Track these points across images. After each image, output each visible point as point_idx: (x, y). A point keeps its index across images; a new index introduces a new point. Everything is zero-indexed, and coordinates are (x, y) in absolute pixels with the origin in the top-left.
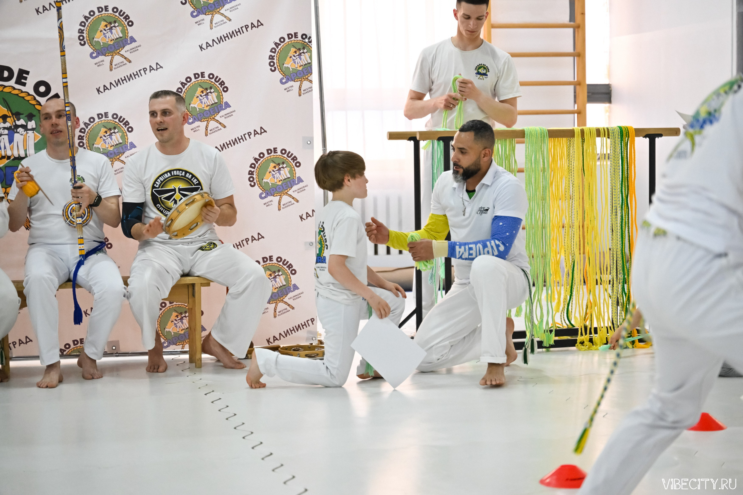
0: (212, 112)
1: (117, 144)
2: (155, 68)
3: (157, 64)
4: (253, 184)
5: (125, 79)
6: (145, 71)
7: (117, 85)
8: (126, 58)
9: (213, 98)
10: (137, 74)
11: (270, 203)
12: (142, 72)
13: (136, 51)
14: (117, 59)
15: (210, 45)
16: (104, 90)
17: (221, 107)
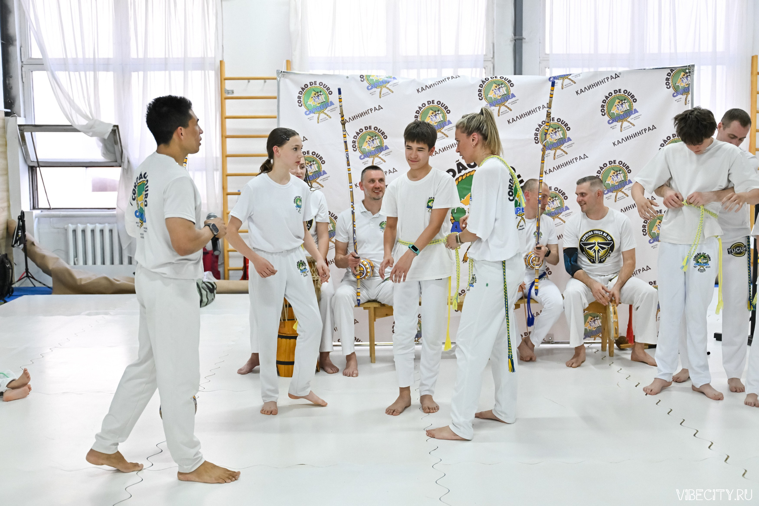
0: (620, 186)
1: (557, 208)
2: (583, 158)
3: (584, 155)
4: (645, 234)
5: (563, 165)
6: (576, 160)
7: (558, 169)
8: (564, 151)
9: (621, 177)
10: (571, 162)
11: (656, 246)
12: (574, 160)
13: (571, 146)
14: (559, 152)
15: (620, 143)
16: (550, 172)
17: (626, 183)
